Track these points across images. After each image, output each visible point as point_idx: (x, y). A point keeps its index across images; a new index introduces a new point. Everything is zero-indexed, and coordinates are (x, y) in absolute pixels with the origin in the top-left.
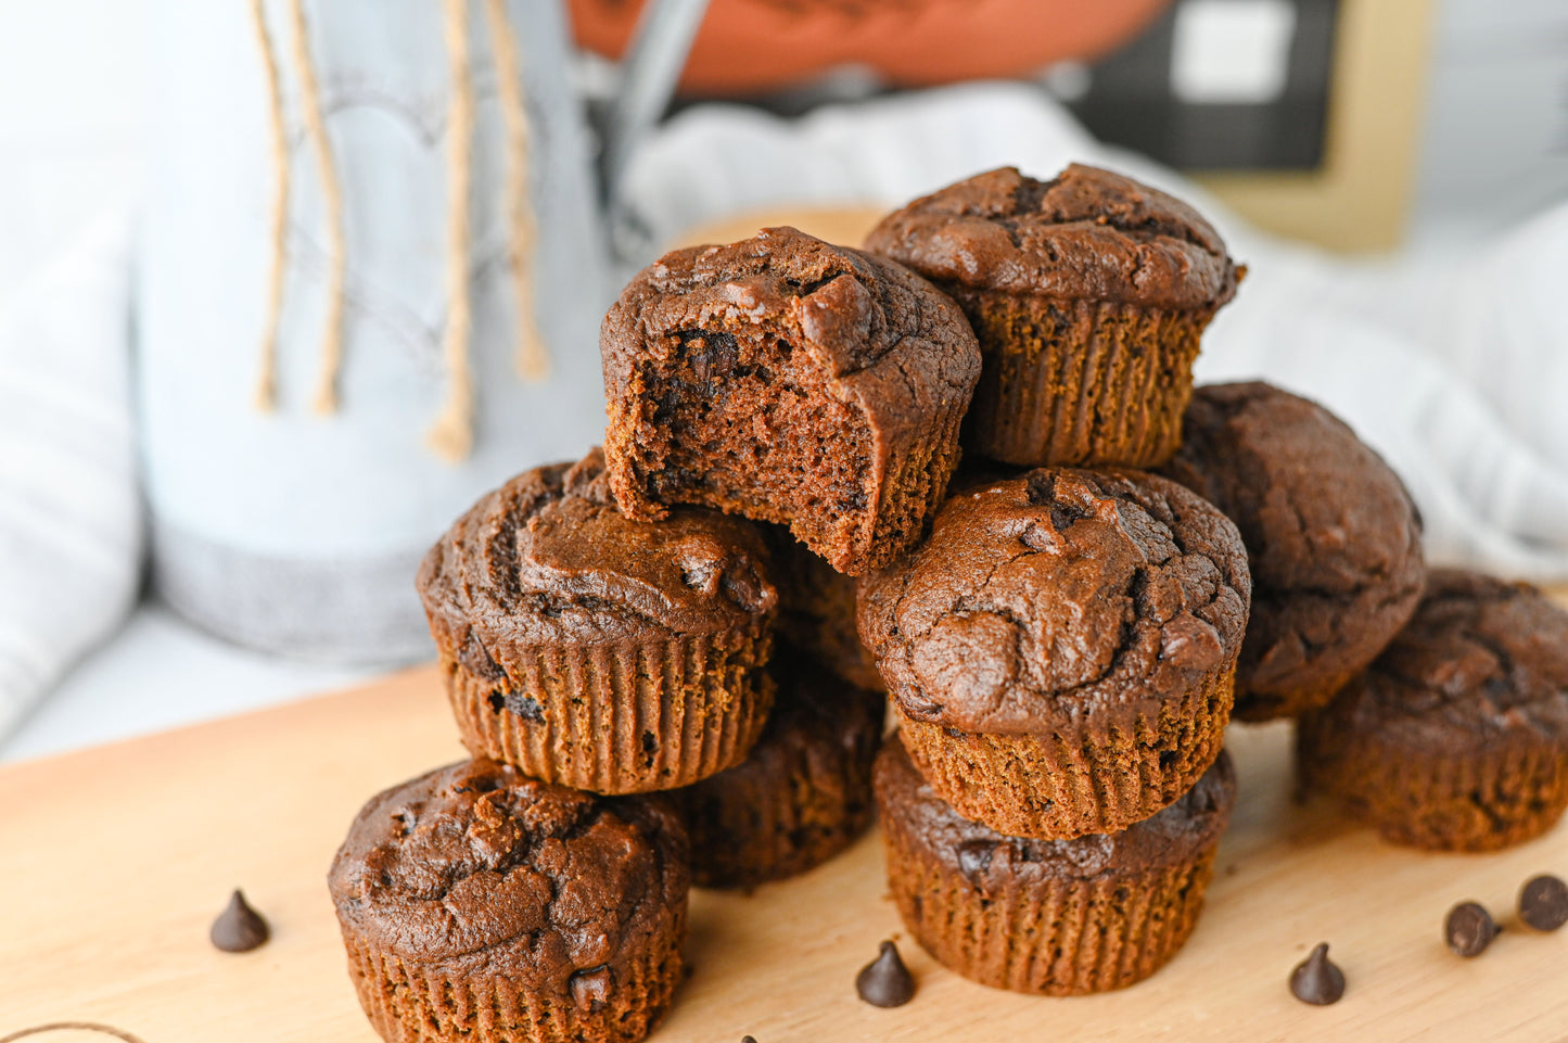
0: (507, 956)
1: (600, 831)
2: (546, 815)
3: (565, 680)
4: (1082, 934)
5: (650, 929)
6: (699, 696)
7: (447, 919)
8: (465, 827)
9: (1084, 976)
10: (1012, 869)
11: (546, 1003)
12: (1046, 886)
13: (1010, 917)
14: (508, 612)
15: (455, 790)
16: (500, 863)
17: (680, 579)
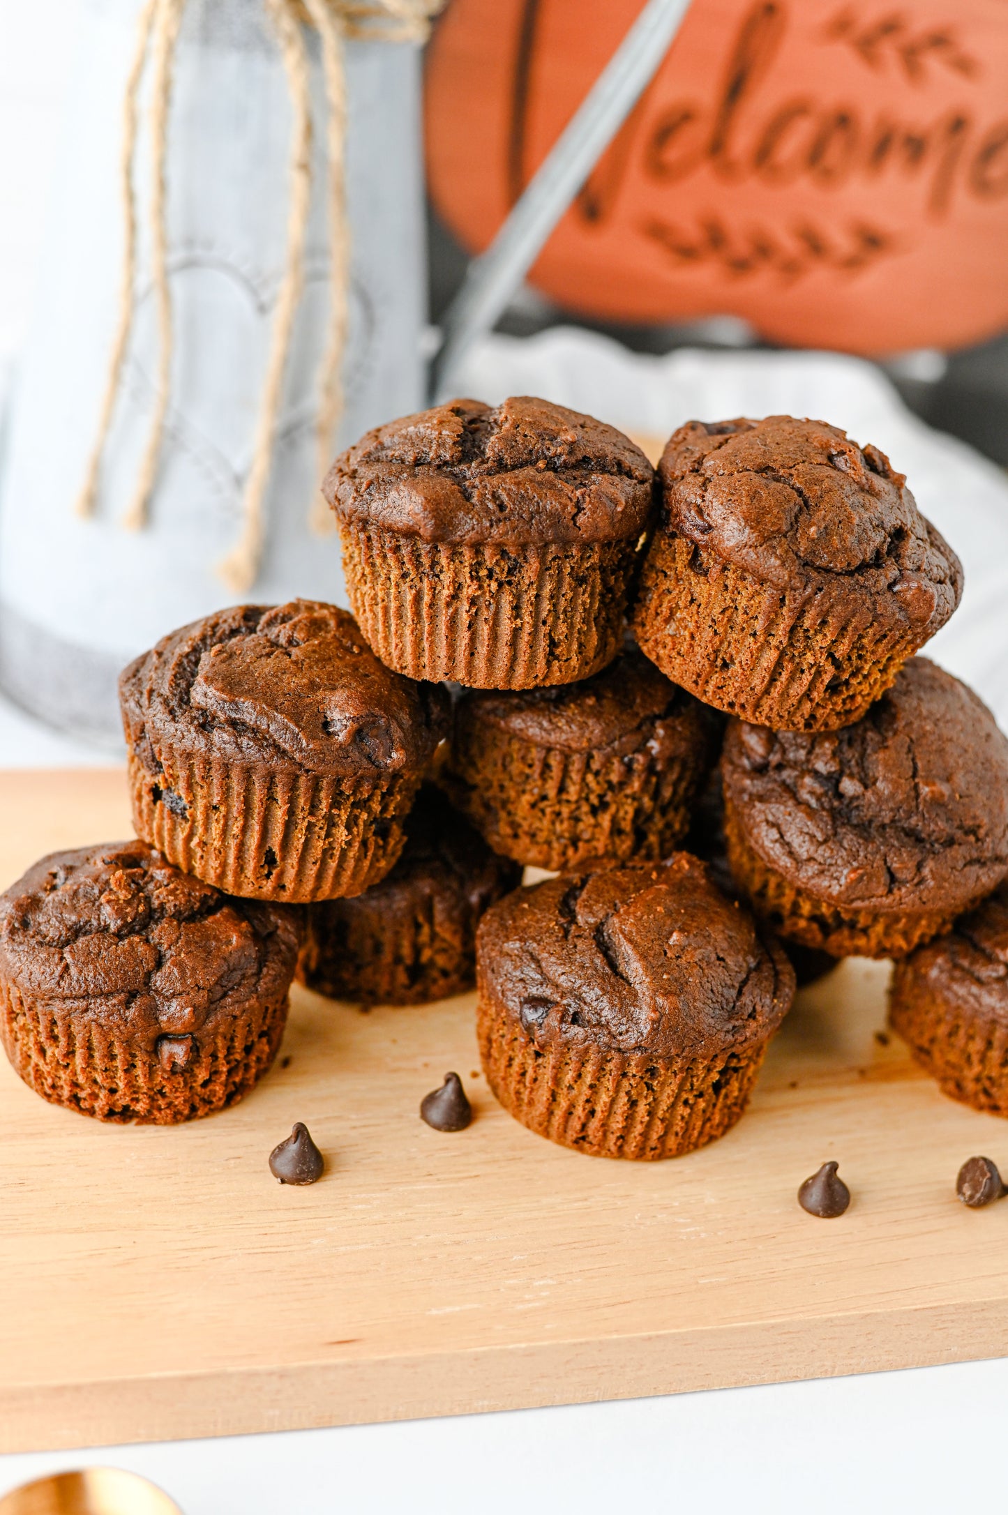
0: (104, 1008)
1: (216, 922)
2: (171, 898)
3: (209, 788)
4: (613, 1101)
5: (237, 1013)
6: (321, 828)
7: (62, 965)
8: (101, 893)
9: (612, 1139)
10: (560, 1029)
11: (134, 1056)
12: (587, 1050)
13: (555, 1071)
14: (174, 719)
15: (103, 861)
16: (120, 930)
17: (320, 725)
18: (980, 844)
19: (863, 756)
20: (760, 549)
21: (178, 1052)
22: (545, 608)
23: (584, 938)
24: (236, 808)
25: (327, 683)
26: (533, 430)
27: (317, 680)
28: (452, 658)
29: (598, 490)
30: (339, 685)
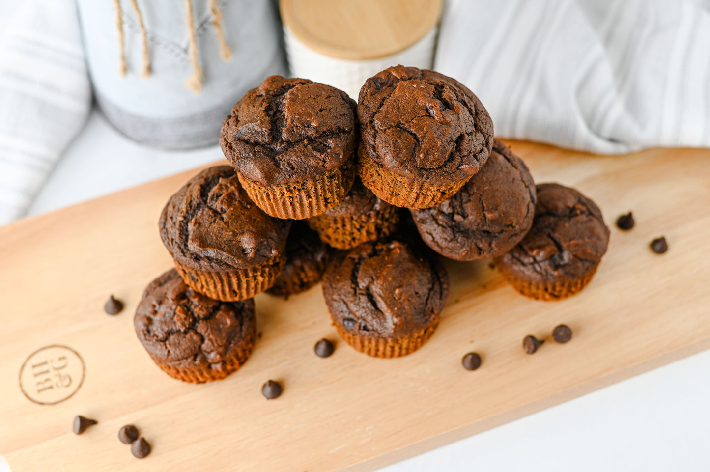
0: (187, 362)
1: (221, 315)
2: (201, 311)
3: (205, 276)
4: (385, 347)
5: (236, 348)
6: (252, 279)
7: (167, 350)
8: (174, 315)
10: (359, 331)
12: (371, 338)
13: (361, 340)
14: (184, 256)
16: (185, 330)
17: (241, 252)
18: (514, 229)
19: (461, 203)
20: (401, 168)
21: (218, 367)
22: (320, 192)
23: (362, 294)
24: (216, 281)
25: (240, 231)
26: (299, 122)
27: (236, 230)
28: (287, 213)
29: (331, 152)
30: (245, 231)
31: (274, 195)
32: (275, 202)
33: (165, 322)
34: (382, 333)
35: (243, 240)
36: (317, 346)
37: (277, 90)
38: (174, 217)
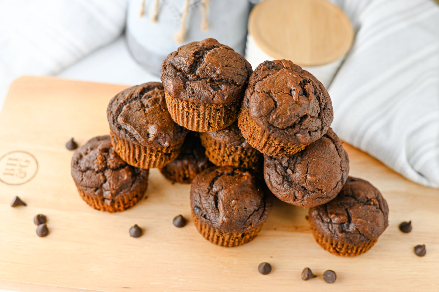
0: (90, 190)
1: (123, 171)
2: (112, 164)
4: (214, 235)
5: (124, 195)
6: (148, 156)
7: (82, 178)
10: (201, 218)
11: (98, 201)
12: (206, 224)
14: (114, 124)
15: (99, 149)
16: (98, 171)
17: (146, 135)
18: (322, 193)
19: (295, 163)
20: (259, 119)
21: (108, 202)
22: (207, 116)
23: (212, 195)
24: (127, 148)
25: (152, 122)
26: (210, 67)
27: (149, 121)
28: (183, 122)
29: (220, 92)
30: (154, 123)
31: (178, 107)
32: (178, 112)
33: (89, 161)
34: (214, 224)
35: (150, 128)
36: (175, 219)
37: (209, 47)
38: (119, 99)
